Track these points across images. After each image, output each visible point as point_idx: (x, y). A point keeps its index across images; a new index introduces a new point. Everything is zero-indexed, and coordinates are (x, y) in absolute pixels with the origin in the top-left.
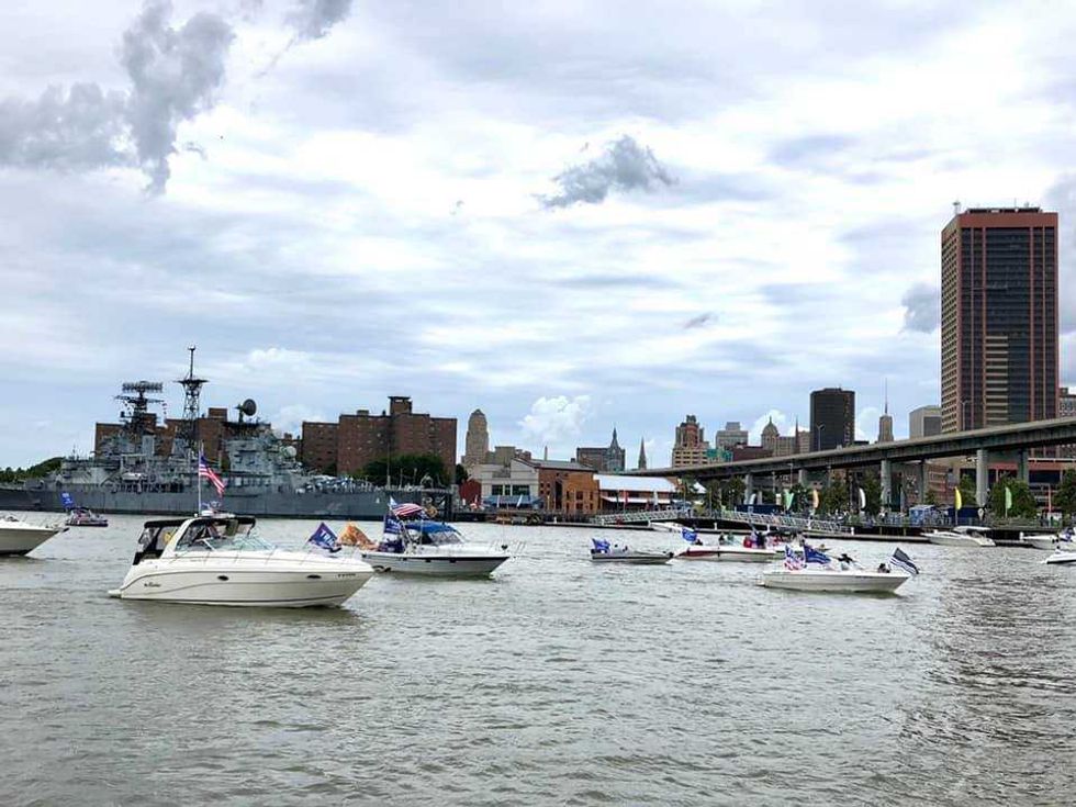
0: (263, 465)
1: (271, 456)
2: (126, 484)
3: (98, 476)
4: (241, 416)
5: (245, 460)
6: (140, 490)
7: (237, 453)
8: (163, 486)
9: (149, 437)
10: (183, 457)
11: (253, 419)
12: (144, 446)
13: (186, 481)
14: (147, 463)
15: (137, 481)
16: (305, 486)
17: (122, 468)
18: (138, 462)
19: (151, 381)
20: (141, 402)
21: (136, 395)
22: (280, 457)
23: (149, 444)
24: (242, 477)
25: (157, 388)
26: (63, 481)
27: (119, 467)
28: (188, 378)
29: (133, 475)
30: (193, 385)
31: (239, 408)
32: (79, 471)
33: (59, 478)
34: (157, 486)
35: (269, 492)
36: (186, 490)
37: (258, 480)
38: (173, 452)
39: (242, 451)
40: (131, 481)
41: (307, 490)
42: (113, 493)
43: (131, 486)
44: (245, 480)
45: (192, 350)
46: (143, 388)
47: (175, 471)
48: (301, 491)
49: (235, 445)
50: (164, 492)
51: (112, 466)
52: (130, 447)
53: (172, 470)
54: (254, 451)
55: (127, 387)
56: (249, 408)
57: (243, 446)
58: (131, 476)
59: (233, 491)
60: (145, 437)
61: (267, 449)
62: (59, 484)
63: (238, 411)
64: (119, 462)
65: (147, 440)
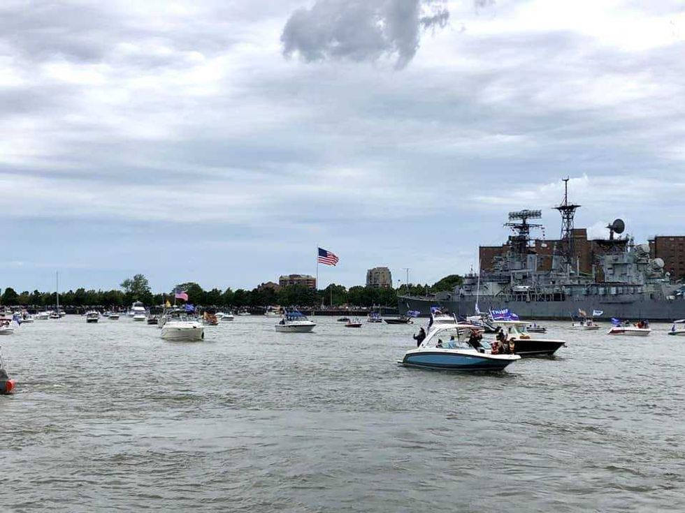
0: (634, 276)
1: (641, 268)
2: (517, 295)
3: (493, 289)
4: (612, 234)
5: (618, 273)
6: (528, 300)
7: (610, 266)
8: (548, 296)
9: (533, 256)
10: (561, 271)
11: (623, 236)
12: (528, 263)
13: (567, 291)
14: (533, 277)
15: (525, 293)
16: (675, 293)
17: (512, 282)
18: (525, 277)
19: (532, 209)
20: (524, 228)
21: (520, 222)
22: (650, 269)
23: (532, 263)
24: (617, 286)
25: (537, 214)
26: (466, 294)
27: (510, 281)
28: (563, 204)
29: (522, 287)
30: (568, 210)
31: (609, 227)
33: (462, 291)
34: (543, 296)
35: (642, 300)
36: (567, 298)
37: (632, 289)
38: (553, 268)
39: (614, 265)
40: (521, 292)
41: (676, 297)
42: (506, 302)
43: (520, 296)
44: (620, 289)
45: (566, 181)
46: (525, 215)
47: (556, 284)
48: (672, 297)
49: (609, 258)
50: (548, 300)
51: (504, 281)
52: (518, 265)
53: (554, 282)
54: (626, 264)
55: (513, 216)
56: (618, 226)
57: (616, 260)
58: (521, 288)
59: (610, 299)
60: (529, 256)
61: (637, 262)
62: (463, 296)
63: (609, 230)
64: (510, 277)
65: (531, 258)
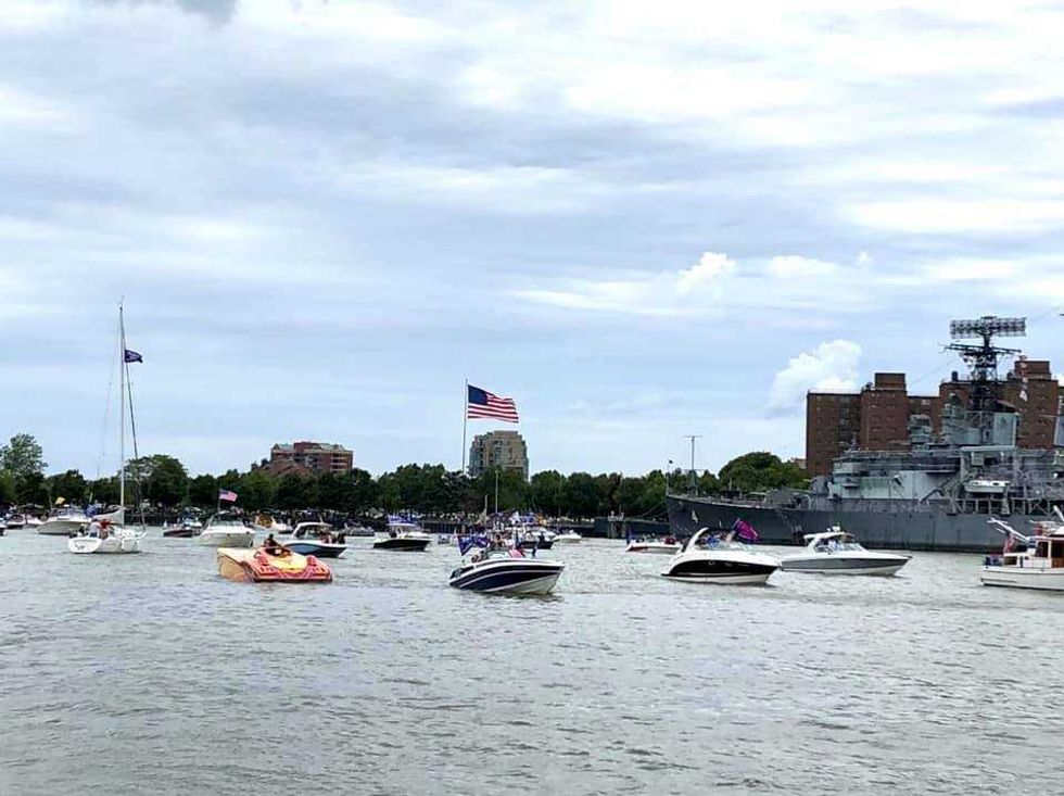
2: (977, 500)
3: (915, 485)
6: (1006, 510)
9: (1007, 416)
12: (997, 433)
15: (999, 495)
17: (963, 472)
18: (988, 462)
19: (1003, 315)
20: (987, 354)
21: (977, 341)
23: (1005, 429)
25: (1015, 326)
26: (845, 495)
27: (958, 469)
29: (991, 484)
32: (875, 476)
38: (1055, 443)
40: (988, 495)
42: (950, 515)
43: (986, 503)
46: (987, 328)
51: (943, 469)
52: (973, 435)
55: (959, 329)
58: (986, 485)
60: (998, 417)
62: (837, 499)
64: (958, 461)
65: (1003, 421)
